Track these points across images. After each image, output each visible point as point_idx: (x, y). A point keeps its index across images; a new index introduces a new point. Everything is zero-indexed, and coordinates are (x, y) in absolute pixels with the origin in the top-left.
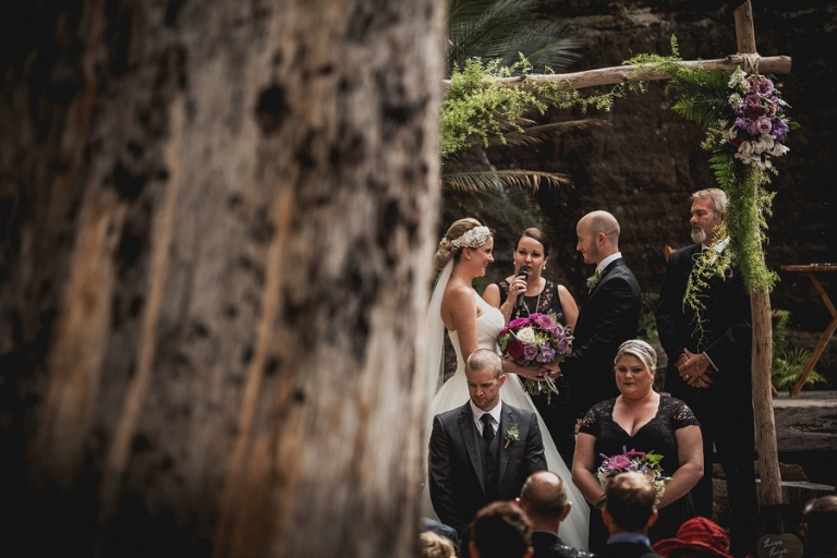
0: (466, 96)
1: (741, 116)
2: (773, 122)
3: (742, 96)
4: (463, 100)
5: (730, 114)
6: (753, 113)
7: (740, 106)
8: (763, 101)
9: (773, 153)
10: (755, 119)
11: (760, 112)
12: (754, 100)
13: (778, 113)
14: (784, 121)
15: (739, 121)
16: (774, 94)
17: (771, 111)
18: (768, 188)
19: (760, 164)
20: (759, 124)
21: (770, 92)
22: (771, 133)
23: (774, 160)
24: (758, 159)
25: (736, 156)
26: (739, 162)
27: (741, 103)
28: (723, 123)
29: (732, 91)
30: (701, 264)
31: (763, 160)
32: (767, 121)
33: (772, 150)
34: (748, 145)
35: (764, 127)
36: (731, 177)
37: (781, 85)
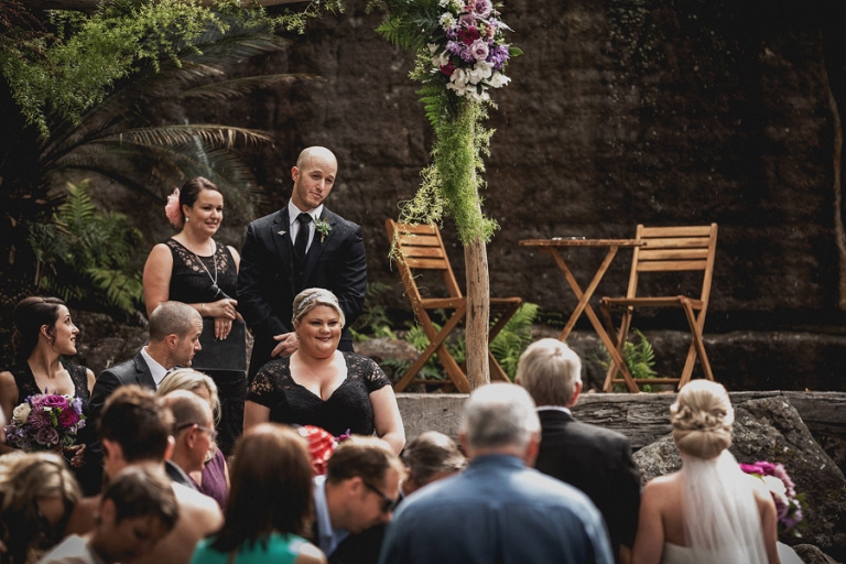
0: (134, 12)
1: (453, 39)
2: (490, 47)
3: (455, 16)
4: (131, 17)
5: (441, 36)
6: (468, 36)
7: (453, 27)
8: (479, 22)
9: (491, 83)
10: (470, 42)
11: (476, 35)
12: (469, 21)
13: (497, 37)
14: (503, 47)
15: (451, 45)
16: (492, 15)
17: (488, 34)
18: (485, 124)
19: (476, 96)
20: (474, 49)
21: (487, 12)
22: (488, 60)
23: (493, 91)
24: (474, 90)
25: (449, 86)
26: (452, 93)
27: (453, 24)
28: (433, 48)
29: (444, 10)
30: (408, 213)
31: (479, 92)
32: (485, 46)
33: (490, 79)
34: (462, 73)
35: (480, 52)
36: (442, 112)
37: (500, 5)
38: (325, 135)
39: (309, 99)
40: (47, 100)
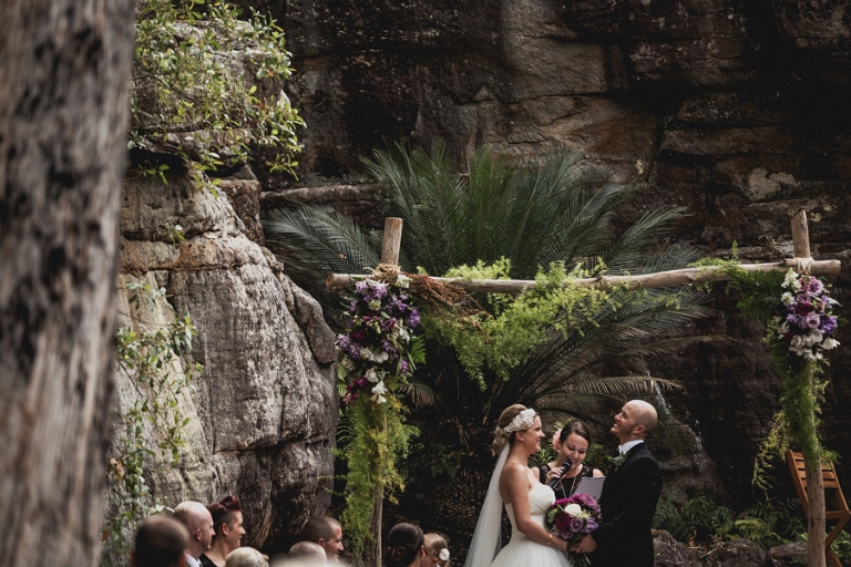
0: (548, 295)
1: (792, 312)
2: (821, 318)
3: (794, 295)
4: (545, 298)
5: (783, 310)
6: (804, 309)
7: (792, 303)
8: (812, 299)
9: (824, 346)
10: (805, 315)
11: (810, 309)
12: (805, 298)
13: (827, 310)
14: (833, 318)
15: (790, 317)
16: (823, 293)
17: (820, 308)
18: (822, 377)
19: (811, 356)
20: (808, 320)
21: (819, 291)
22: (820, 328)
23: (825, 353)
24: (810, 351)
25: (791, 349)
26: (794, 353)
27: (792, 300)
28: (777, 319)
29: (785, 290)
30: (764, 448)
31: (814, 354)
32: (817, 318)
33: (822, 342)
34: (799, 339)
35: (813, 322)
36: (788, 369)
37: (830, 286)
38: (756, 383)
39: (743, 355)
40: (484, 362)
